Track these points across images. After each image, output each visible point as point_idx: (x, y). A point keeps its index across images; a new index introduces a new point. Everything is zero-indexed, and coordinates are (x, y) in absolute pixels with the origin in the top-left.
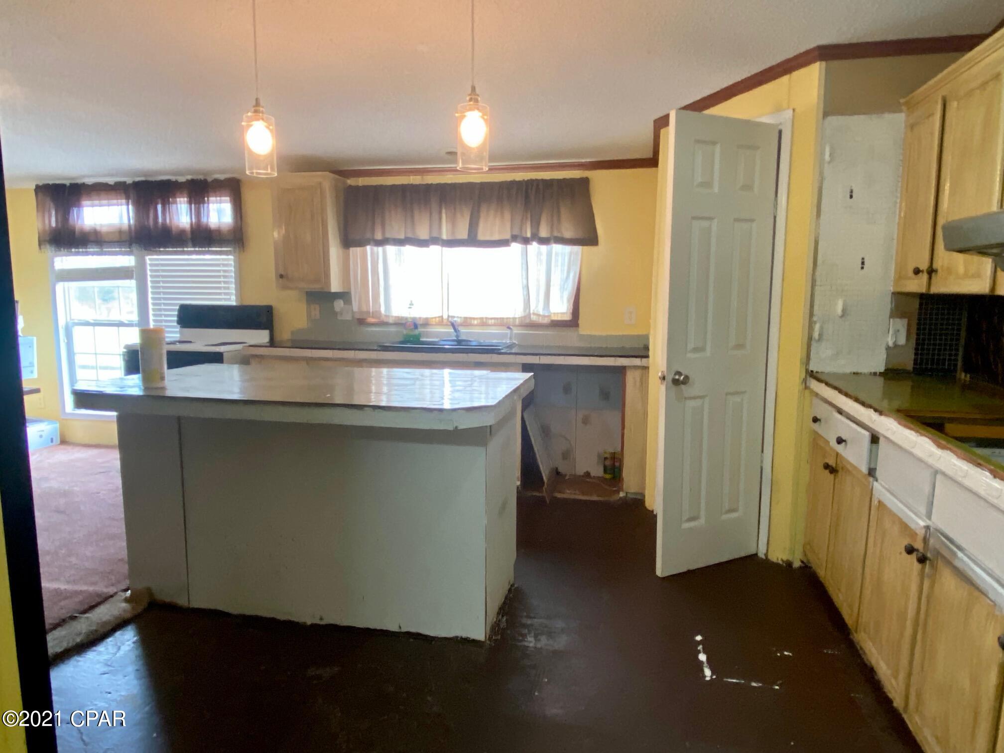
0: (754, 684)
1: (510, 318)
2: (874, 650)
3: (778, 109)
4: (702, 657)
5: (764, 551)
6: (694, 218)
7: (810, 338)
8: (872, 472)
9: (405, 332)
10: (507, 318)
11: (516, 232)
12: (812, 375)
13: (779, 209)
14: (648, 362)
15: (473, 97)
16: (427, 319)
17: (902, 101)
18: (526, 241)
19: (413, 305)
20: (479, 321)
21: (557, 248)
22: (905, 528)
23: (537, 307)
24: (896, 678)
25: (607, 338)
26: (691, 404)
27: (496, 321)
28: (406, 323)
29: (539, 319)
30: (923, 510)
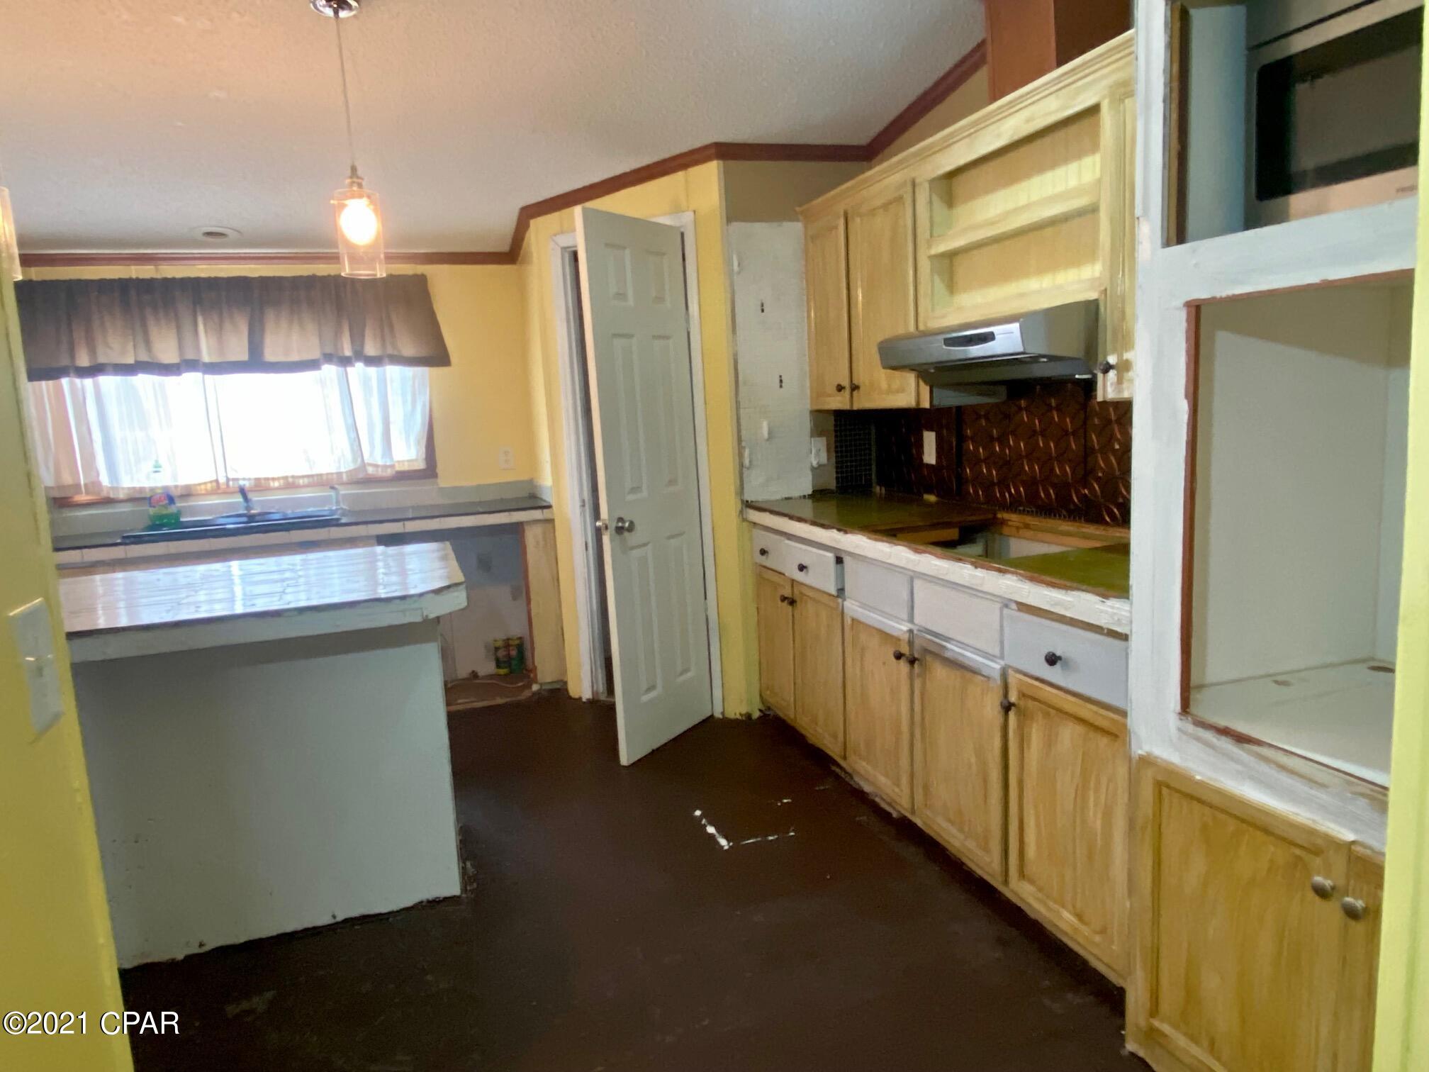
0: (771, 838)
1: (332, 474)
2: (869, 768)
3: (677, 210)
4: (711, 830)
5: (721, 710)
6: (615, 335)
7: (742, 465)
8: (841, 591)
9: (152, 511)
10: (327, 474)
11: (328, 350)
12: (749, 505)
13: (691, 322)
14: (552, 513)
15: (355, 180)
16: (188, 487)
17: (798, 209)
18: (345, 362)
19: (160, 467)
20: (282, 482)
21: (394, 372)
22: (886, 637)
23: (375, 457)
24: (898, 786)
25: (479, 488)
26: (636, 553)
27: (311, 480)
28: (150, 499)
29: (377, 471)
30: (905, 616)
